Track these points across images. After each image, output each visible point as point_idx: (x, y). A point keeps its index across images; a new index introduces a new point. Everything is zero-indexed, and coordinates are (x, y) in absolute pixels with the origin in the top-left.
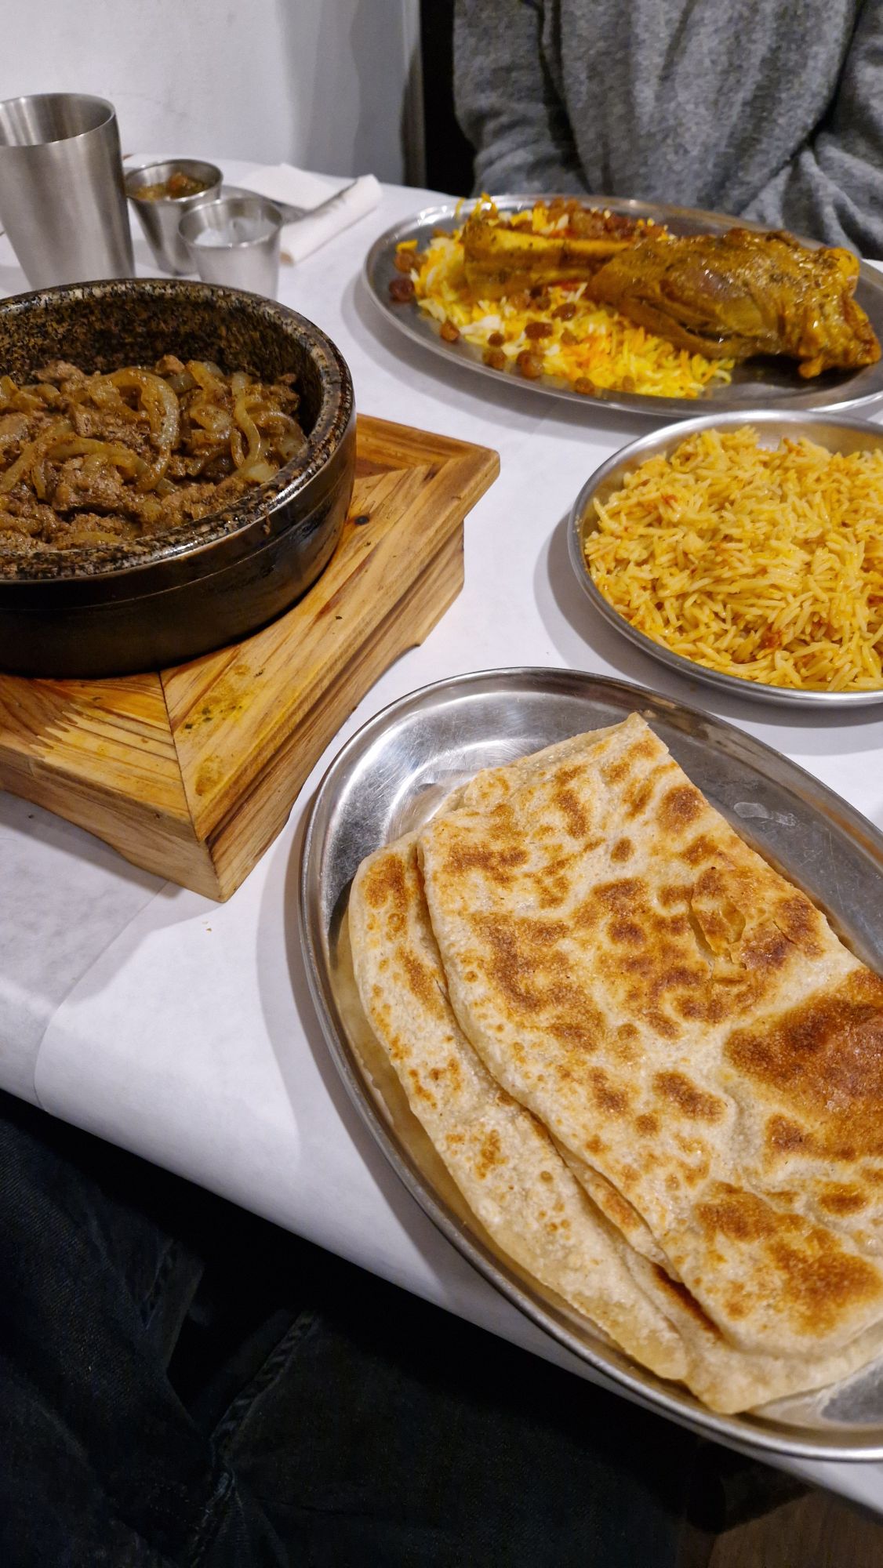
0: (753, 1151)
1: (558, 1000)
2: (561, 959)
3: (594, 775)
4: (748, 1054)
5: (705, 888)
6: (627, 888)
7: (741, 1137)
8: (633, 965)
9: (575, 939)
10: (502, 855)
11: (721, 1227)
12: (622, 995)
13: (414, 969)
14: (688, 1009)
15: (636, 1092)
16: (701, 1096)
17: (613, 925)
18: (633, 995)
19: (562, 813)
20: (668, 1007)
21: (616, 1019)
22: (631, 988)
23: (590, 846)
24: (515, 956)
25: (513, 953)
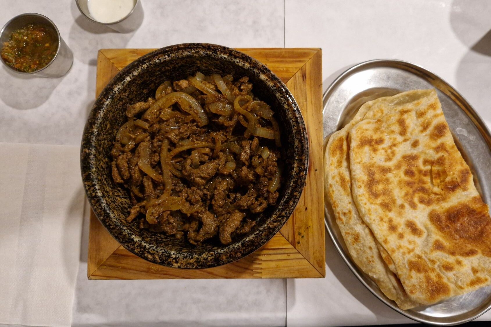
0: (428, 247)
1: (384, 194)
2: (387, 180)
3: (413, 114)
4: (435, 219)
5: (438, 162)
6: (414, 158)
7: (426, 243)
8: (409, 184)
9: (393, 174)
10: (376, 140)
11: (414, 268)
12: (403, 194)
13: (343, 180)
14: (422, 201)
15: (400, 226)
16: (418, 229)
17: (406, 170)
18: (406, 195)
19: (399, 126)
20: (416, 200)
21: (399, 202)
22: (406, 192)
23: (405, 140)
24: (374, 179)
25: (373, 178)
